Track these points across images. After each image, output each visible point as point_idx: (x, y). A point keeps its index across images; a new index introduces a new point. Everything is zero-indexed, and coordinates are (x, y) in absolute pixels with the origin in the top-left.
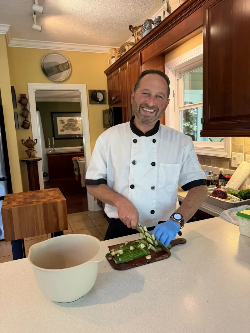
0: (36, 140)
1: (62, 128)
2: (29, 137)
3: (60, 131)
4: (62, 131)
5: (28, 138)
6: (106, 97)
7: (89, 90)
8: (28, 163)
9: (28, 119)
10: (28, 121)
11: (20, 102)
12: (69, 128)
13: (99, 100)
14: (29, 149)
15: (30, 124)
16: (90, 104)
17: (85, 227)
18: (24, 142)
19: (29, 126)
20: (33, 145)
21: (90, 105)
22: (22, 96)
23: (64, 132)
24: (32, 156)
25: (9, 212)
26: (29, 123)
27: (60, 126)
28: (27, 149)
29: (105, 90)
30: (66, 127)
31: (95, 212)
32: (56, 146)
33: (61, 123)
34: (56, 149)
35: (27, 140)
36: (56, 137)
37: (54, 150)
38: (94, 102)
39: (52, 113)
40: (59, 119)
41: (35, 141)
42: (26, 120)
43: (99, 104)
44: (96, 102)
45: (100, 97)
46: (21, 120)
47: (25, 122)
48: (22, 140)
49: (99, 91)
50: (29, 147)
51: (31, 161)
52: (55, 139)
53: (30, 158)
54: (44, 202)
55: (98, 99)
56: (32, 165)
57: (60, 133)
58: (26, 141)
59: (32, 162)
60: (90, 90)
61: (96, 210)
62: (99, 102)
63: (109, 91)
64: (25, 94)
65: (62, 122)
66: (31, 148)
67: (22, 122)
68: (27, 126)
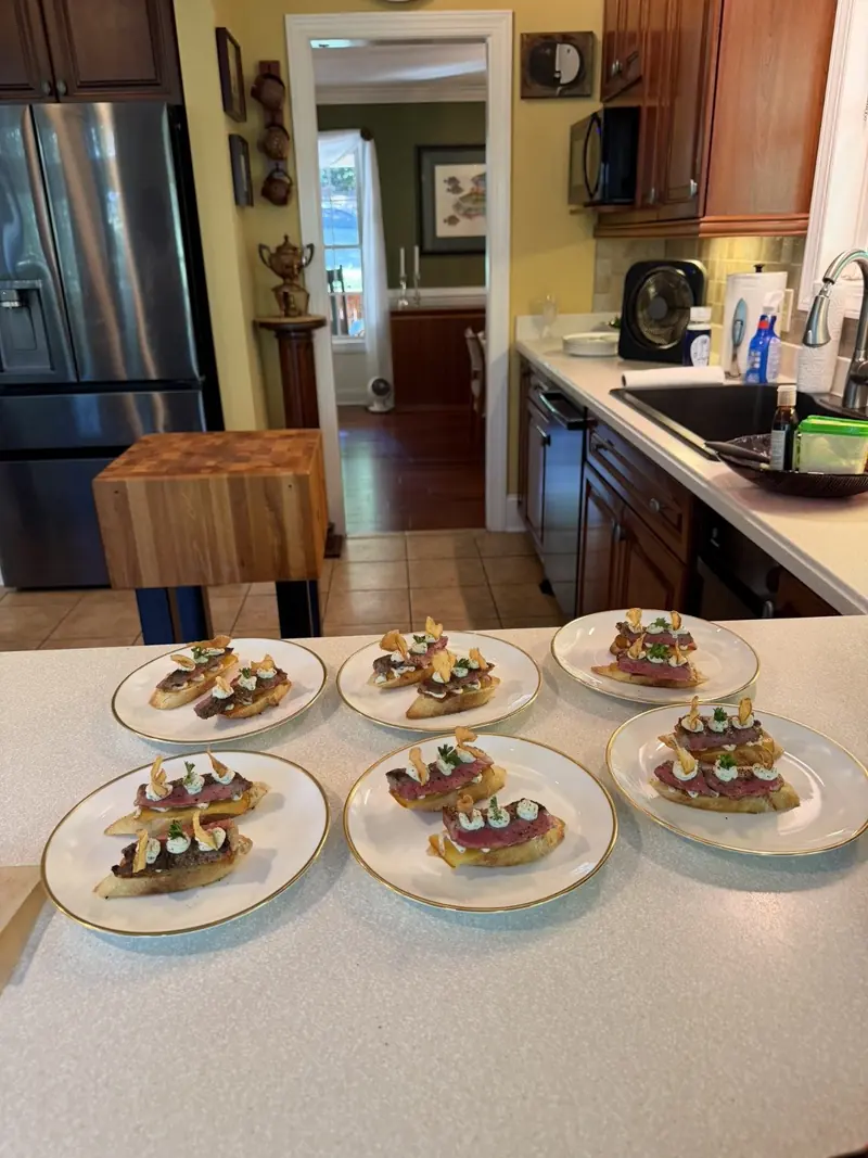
0: (311, 247)
1: (451, 212)
2: (286, 238)
3: (445, 221)
4: (452, 220)
5: (282, 241)
6: (592, 65)
7: (522, 35)
8: (281, 332)
9: (286, 165)
10: (286, 174)
11: (256, 93)
12: (476, 210)
13: (562, 81)
14: (285, 284)
15: (291, 184)
16: (523, 97)
17: (452, 580)
18: (265, 252)
19: (288, 191)
20: (296, 266)
21: (523, 102)
22: (266, 71)
23: (459, 225)
24: (295, 309)
25: (116, 492)
26: (288, 181)
27: (444, 202)
28: (279, 281)
29: (591, 33)
30: (468, 205)
31: (504, 533)
32: (426, 282)
33: (449, 190)
34: (426, 293)
35: (279, 249)
36: (428, 246)
37: (418, 298)
38: (538, 88)
39: (420, 150)
40: (442, 172)
41: (308, 252)
42: (278, 170)
43: (562, 96)
44: (548, 91)
45: (567, 63)
46: (259, 169)
47: (276, 176)
48: (261, 247)
49: (566, 38)
50: (283, 276)
51: (290, 327)
52: (422, 254)
53: (287, 315)
54: (236, 472)
55: (557, 76)
56: (294, 343)
57: (443, 230)
58: (273, 251)
59: (295, 331)
60: (528, 35)
61: (511, 529)
62: (559, 89)
63: (608, 36)
64: (277, 64)
65: (454, 184)
66: (291, 279)
67: (266, 175)
68: (280, 192)
